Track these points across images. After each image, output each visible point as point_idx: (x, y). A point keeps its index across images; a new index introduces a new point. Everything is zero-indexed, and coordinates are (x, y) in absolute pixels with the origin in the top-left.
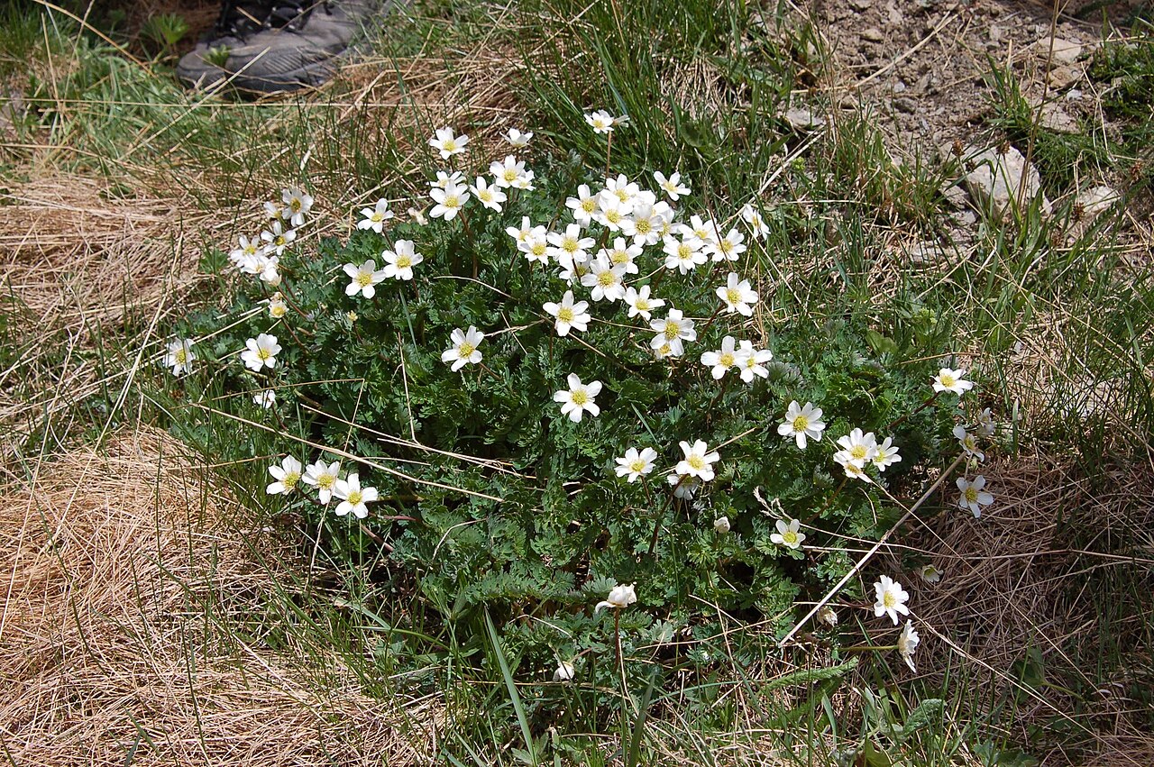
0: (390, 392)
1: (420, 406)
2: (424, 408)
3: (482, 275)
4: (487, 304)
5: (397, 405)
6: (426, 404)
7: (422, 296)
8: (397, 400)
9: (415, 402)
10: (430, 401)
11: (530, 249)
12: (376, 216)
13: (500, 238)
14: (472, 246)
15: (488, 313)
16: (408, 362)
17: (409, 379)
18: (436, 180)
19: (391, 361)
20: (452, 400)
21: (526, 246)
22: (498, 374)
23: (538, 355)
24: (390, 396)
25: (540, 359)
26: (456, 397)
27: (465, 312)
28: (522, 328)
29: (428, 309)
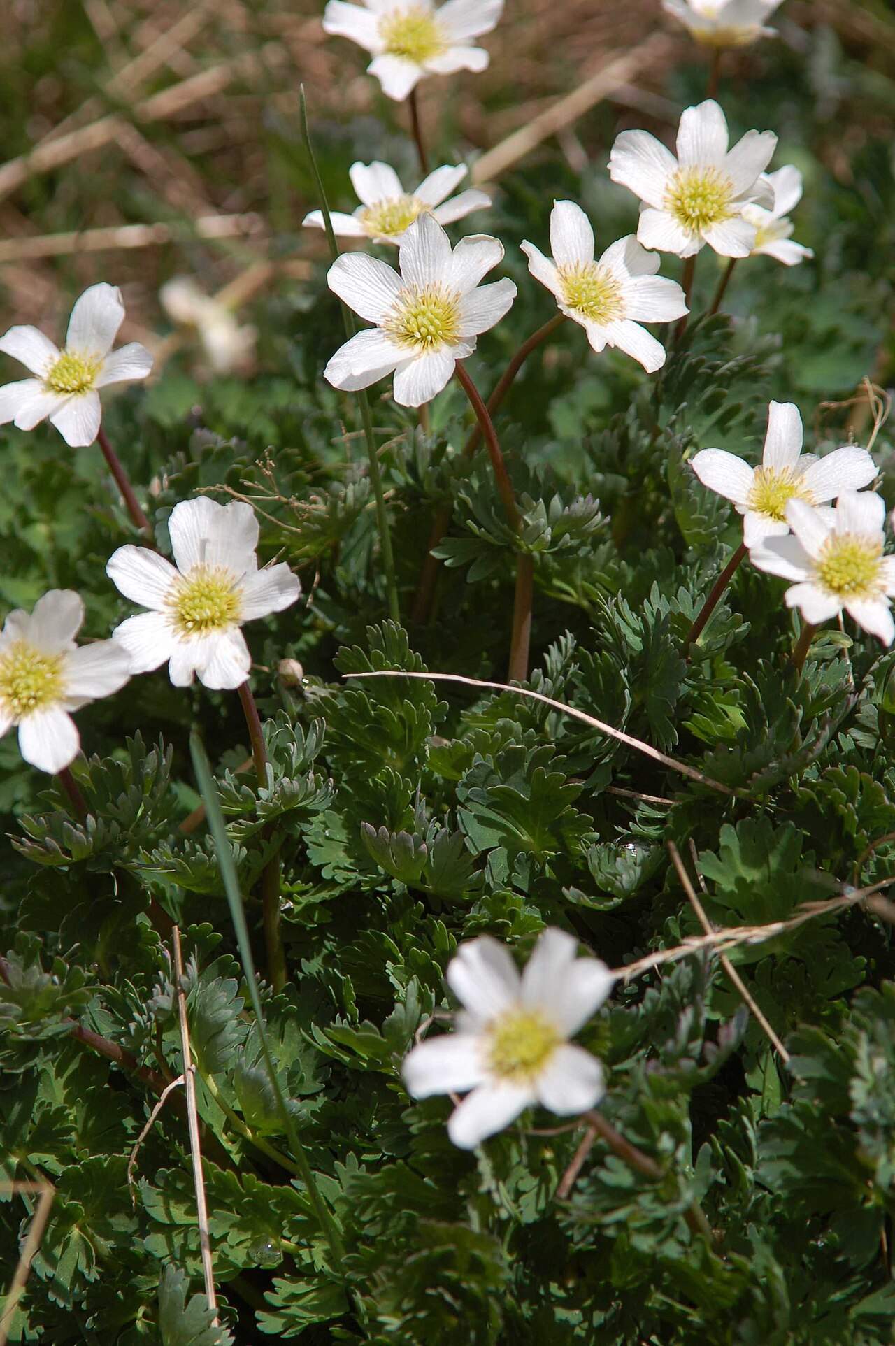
0: (119, 1202)
1: (259, 1279)
2: (284, 1287)
3: (554, 658)
4: (583, 802)
5: (147, 1263)
6: (291, 1267)
7: (281, 755)
8: (156, 1244)
9: (239, 1257)
10: (316, 1255)
11: (804, 561)
12: (68, 366)
13: (636, 484)
14: (512, 520)
15: (589, 847)
16: (209, 1063)
17: (211, 1147)
18: (349, 201)
19: (130, 1058)
20: (432, 1271)
21: (788, 543)
22: (652, 1152)
23: (844, 1068)
24: (121, 1223)
25: (859, 1092)
26: (446, 1260)
27: (480, 837)
28: (758, 934)
29: (306, 814)
